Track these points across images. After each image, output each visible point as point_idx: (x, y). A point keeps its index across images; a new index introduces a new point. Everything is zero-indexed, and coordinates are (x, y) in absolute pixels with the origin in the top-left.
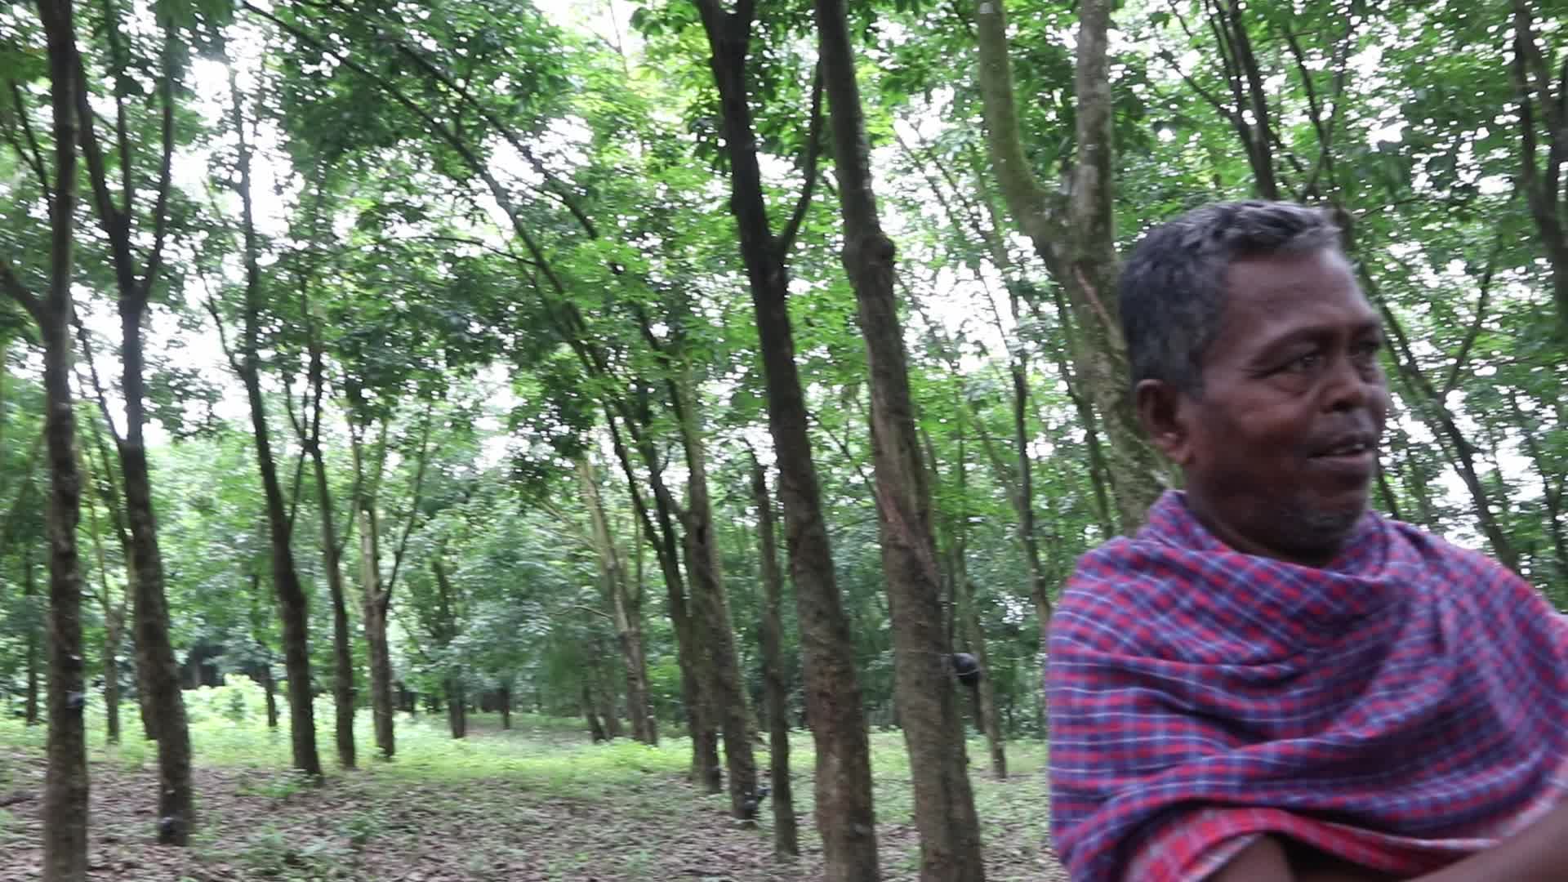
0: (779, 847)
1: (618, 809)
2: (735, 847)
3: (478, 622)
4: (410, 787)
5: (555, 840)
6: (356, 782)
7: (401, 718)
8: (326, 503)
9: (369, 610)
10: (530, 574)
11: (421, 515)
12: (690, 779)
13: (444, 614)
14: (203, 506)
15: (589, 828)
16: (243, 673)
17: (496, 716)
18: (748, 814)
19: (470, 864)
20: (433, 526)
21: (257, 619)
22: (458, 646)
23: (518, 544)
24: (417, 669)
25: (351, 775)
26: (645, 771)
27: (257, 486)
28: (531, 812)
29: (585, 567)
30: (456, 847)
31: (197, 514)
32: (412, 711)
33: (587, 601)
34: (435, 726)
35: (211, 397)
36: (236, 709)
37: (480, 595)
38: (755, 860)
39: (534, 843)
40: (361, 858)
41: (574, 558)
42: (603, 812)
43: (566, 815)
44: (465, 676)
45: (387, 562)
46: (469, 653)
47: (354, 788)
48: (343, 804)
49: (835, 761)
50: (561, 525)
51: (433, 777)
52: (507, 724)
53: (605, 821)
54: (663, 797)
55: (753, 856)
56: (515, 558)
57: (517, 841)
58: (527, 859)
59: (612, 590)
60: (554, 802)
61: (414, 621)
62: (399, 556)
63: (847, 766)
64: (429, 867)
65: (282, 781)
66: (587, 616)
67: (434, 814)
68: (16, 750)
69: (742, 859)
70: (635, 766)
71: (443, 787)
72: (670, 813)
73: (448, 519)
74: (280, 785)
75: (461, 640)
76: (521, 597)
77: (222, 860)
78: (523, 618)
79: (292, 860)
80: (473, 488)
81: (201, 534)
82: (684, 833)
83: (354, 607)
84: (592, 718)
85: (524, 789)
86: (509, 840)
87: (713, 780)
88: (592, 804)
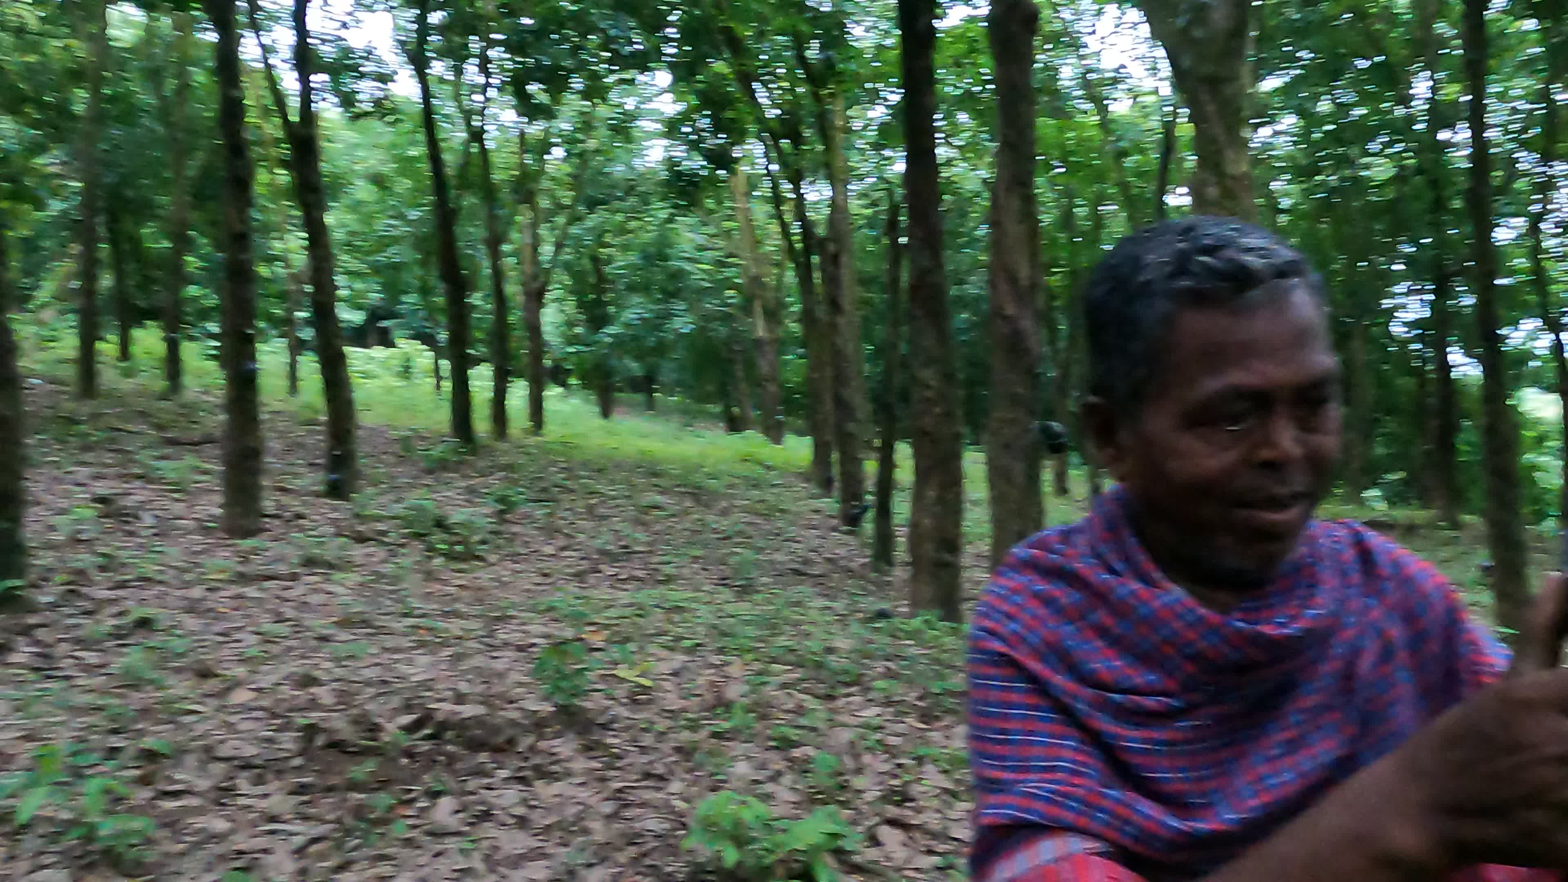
0: (876, 556)
1: (738, 503)
2: (837, 552)
3: (629, 315)
4: (554, 463)
5: (679, 527)
6: (506, 453)
7: (552, 393)
8: (489, 192)
9: (528, 294)
10: (678, 275)
11: (581, 209)
12: (808, 480)
13: (599, 304)
14: (378, 181)
15: (710, 518)
16: (414, 337)
17: (639, 397)
18: (852, 520)
19: (598, 543)
20: (593, 220)
21: (425, 291)
22: (610, 335)
23: (670, 246)
24: (571, 350)
25: (502, 446)
26: (769, 468)
27: (425, 167)
28: (659, 499)
29: (729, 272)
30: (587, 524)
31: (374, 188)
32: (564, 384)
33: (730, 305)
34: (587, 401)
35: (384, 78)
36: (406, 372)
37: (632, 288)
38: (855, 566)
39: (658, 527)
40: (502, 528)
41: (720, 264)
42: (724, 504)
43: (690, 504)
44: (614, 362)
45: (547, 250)
46: (619, 342)
47: (504, 460)
48: (492, 474)
49: (931, 494)
50: (711, 230)
51: (578, 456)
52: (650, 405)
53: (724, 513)
54: (779, 495)
55: (852, 561)
56: (665, 258)
57: (644, 524)
58: (649, 544)
59: (754, 297)
60: (681, 489)
61: (570, 307)
62: (559, 246)
63: (940, 500)
64: (562, 542)
65: (441, 447)
66: (727, 318)
67: (572, 491)
68: (206, 393)
69: (842, 563)
70: (760, 463)
71: (585, 465)
72: (784, 511)
73: (607, 215)
74: (437, 451)
75: (612, 330)
76: (671, 295)
77: (379, 519)
78: (669, 315)
79: (440, 524)
80: (630, 190)
81: (377, 208)
82: (793, 531)
83: (512, 289)
84: (728, 408)
85: (656, 475)
86: (638, 522)
87: (826, 484)
88: (715, 495)
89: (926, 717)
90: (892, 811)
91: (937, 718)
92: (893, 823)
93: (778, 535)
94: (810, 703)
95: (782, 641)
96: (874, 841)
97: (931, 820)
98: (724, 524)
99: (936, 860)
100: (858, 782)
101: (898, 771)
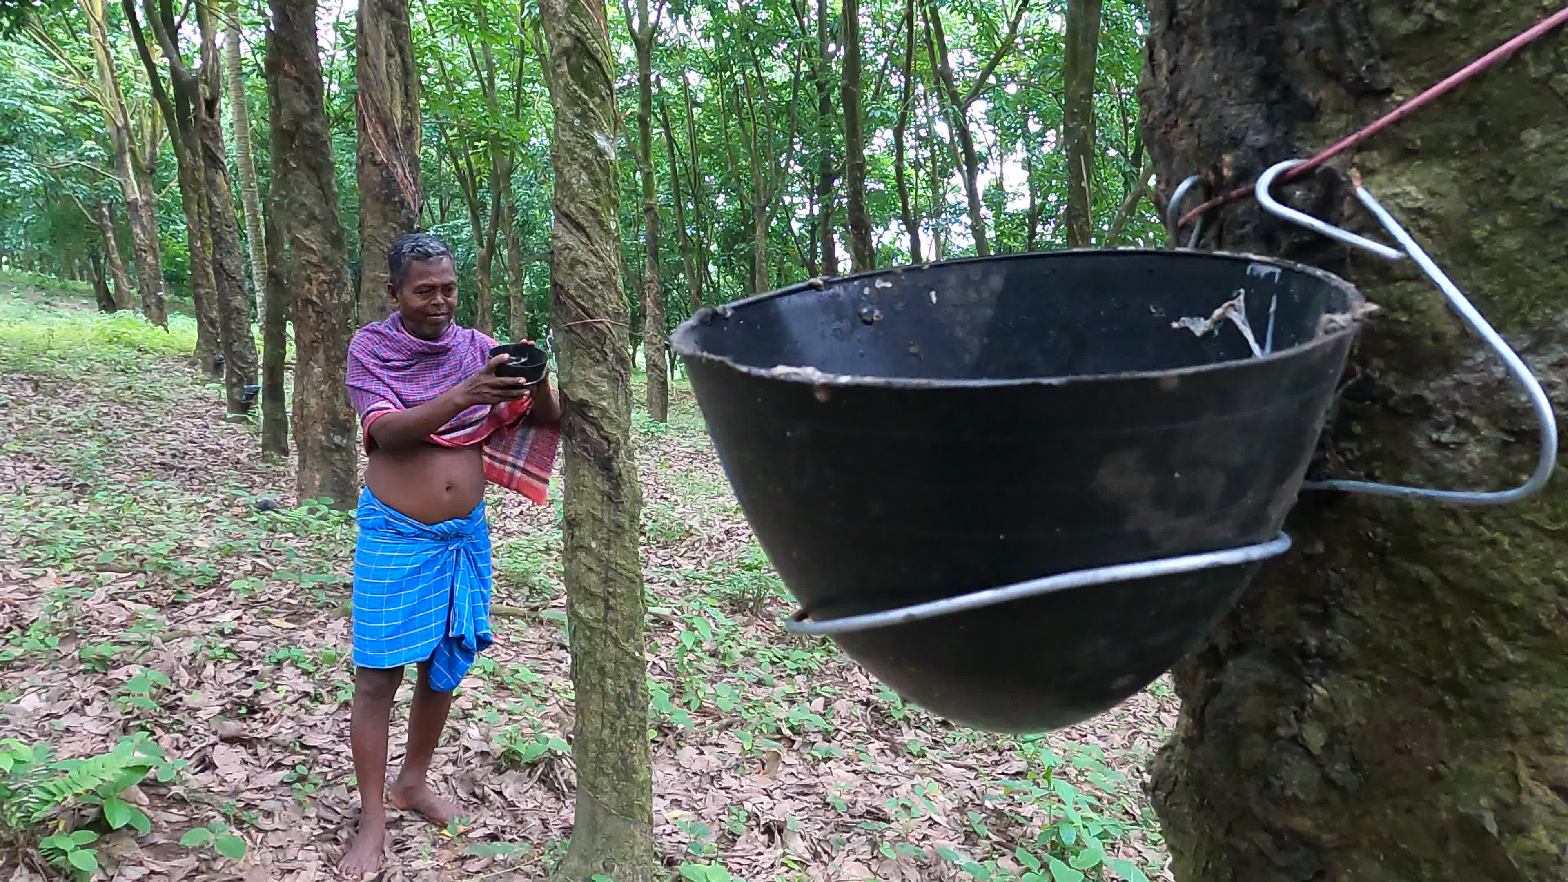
0: (264, 446)
1: (97, 391)
2: (222, 441)
10: (15, 117)
12: (193, 364)
15: (55, 409)
18: (243, 406)
29: (86, 119)
33: (89, 158)
38: (242, 457)
41: (74, 107)
42: (76, 392)
43: (30, 392)
50: (59, 67)
53: (76, 402)
54: (154, 381)
55: (240, 451)
59: (122, 152)
60: (16, 376)
66: (90, 176)
69: (226, 454)
70: (130, 344)
72: (159, 399)
76: (3, 142)
78: (4, 166)
82: (169, 422)
84: (99, 285)
87: (213, 368)
88: (67, 382)
89: (296, 616)
90: (232, 726)
91: (312, 616)
92: (231, 740)
93: (146, 425)
94: (146, 611)
95: (125, 544)
96: (206, 764)
97: (285, 731)
98: (73, 416)
99: (282, 774)
100: (193, 699)
101: (251, 680)
